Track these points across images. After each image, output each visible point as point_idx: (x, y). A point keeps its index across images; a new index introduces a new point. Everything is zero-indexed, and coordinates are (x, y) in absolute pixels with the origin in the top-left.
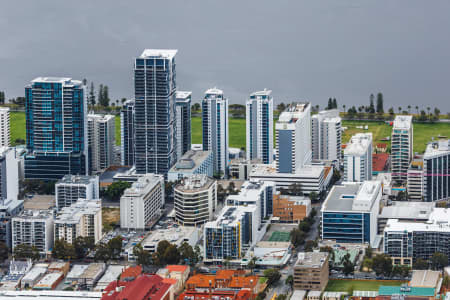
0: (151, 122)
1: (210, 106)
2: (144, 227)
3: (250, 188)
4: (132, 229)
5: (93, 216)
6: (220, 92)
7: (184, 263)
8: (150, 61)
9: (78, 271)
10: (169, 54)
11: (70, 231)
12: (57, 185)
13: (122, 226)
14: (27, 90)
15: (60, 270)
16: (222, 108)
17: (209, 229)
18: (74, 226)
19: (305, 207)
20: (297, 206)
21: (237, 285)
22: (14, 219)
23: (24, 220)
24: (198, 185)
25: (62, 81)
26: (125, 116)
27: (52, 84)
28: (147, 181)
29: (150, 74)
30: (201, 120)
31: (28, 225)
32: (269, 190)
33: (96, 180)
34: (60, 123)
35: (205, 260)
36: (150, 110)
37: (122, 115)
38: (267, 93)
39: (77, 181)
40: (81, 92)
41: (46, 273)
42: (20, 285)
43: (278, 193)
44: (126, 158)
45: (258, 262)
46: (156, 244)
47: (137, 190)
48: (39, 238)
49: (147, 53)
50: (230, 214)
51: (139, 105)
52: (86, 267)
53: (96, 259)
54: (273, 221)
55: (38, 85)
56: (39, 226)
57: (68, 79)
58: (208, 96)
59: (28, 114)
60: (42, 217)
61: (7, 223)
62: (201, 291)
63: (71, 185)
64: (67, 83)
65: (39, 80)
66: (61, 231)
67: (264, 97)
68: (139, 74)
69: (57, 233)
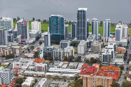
0: (81, 27)
1: (94, 23)
2: (83, 53)
3: (110, 44)
4: (81, 54)
5: (73, 51)
6: (97, 19)
7: (98, 63)
8: (81, 11)
9: (71, 64)
10: (85, 9)
11: (68, 54)
12: (60, 42)
13: (78, 53)
14: (50, 18)
15: (67, 64)
16: (97, 23)
17: (103, 55)
18: (69, 53)
19: (125, 50)
20: (123, 50)
21: (114, 69)
22: (53, 51)
23: (56, 51)
24: (97, 43)
25: (58, 16)
26: (72, 25)
27: (56, 16)
28: (83, 42)
29: (81, 14)
30: (92, 26)
31: (57, 52)
32: (115, 45)
33: (69, 41)
34: (58, 26)
35: (103, 63)
36: (81, 24)
37: (71, 25)
38: (109, 20)
39: (65, 41)
40: (63, 19)
41: (64, 64)
42: (58, 67)
43: (117, 46)
44: (72, 36)
45: (117, 64)
46: (90, 58)
47: (82, 44)
48: (60, 56)
49: (80, 9)
50: (108, 51)
51: (78, 22)
52: (73, 63)
53: (75, 61)
54: (116, 53)
55: (52, 17)
56: (60, 53)
57: (60, 15)
58: (94, 20)
59: (50, 24)
60: (60, 50)
61: (52, 51)
62: (105, 70)
63: (64, 42)
64: (60, 16)
65: (52, 15)
66: (66, 54)
67: (108, 21)
68: (78, 14)
69: (65, 54)
